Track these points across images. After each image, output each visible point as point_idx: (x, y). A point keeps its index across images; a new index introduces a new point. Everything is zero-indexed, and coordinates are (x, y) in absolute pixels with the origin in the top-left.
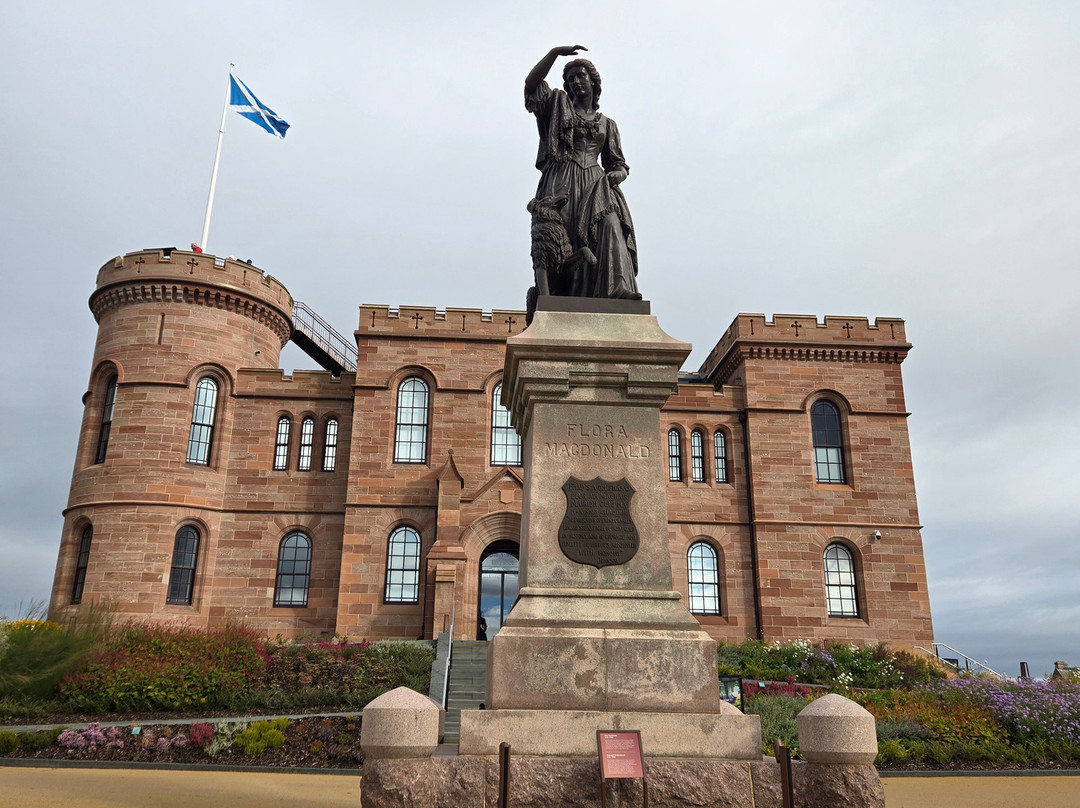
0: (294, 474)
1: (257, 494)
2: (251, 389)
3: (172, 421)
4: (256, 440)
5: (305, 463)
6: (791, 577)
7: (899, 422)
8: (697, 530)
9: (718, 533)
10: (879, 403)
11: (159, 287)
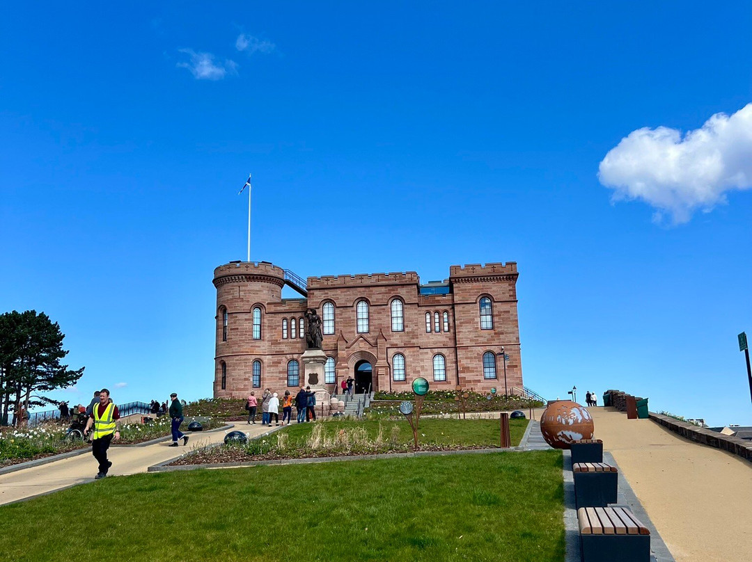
0: (290, 340)
1: (277, 348)
2: (272, 310)
3: (246, 325)
4: (276, 329)
5: (294, 335)
6: (470, 366)
7: (514, 304)
8: (436, 351)
9: (444, 351)
10: (506, 297)
11: (237, 277)
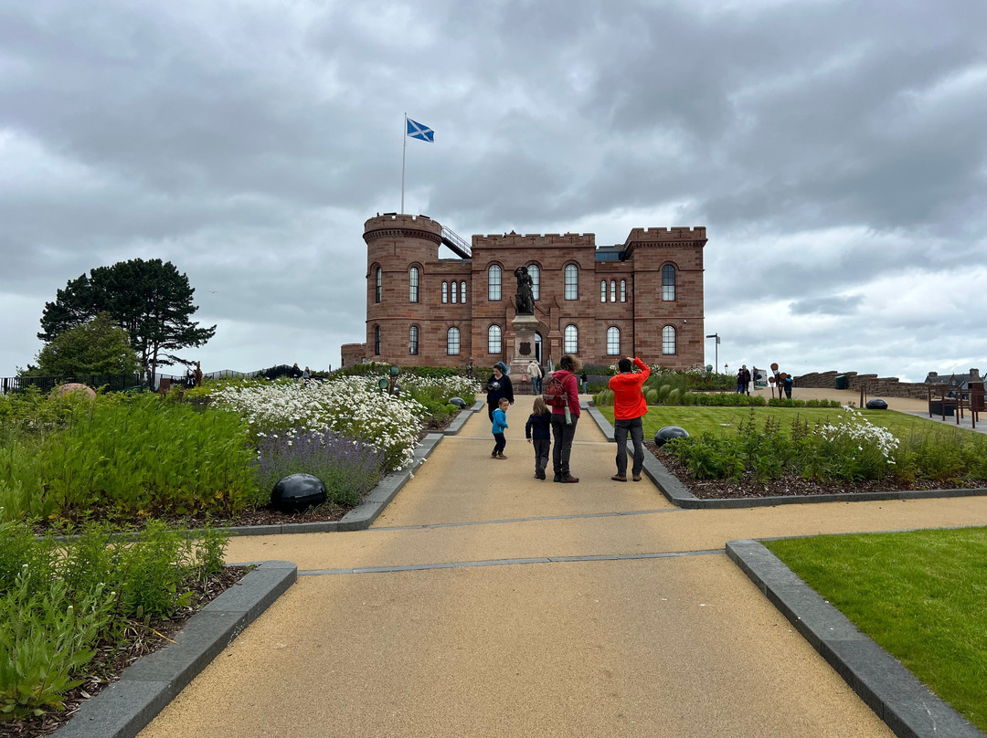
0: (451, 305)
1: (437, 313)
2: (431, 271)
3: (403, 286)
4: (434, 292)
5: (454, 300)
6: (648, 340)
7: (700, 274)
8: (611, 322)
9: (620, 323)
10: (692, 266)
11: (392, 231)
